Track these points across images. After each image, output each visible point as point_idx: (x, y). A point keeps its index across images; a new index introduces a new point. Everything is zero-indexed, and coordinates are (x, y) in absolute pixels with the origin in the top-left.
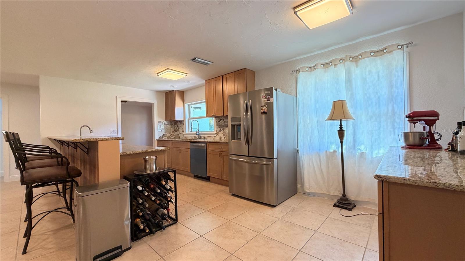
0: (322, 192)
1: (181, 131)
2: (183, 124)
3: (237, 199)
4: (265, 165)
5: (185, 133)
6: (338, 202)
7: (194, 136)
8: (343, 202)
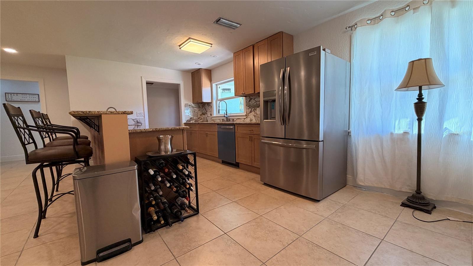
0: (383, 186)
1: (209, 114)
2: (210, 106)
3: (270, 189)
4: (304, 149)
5: (213, 116)
6: (408, 200)
7: (222, 119)
8: (417, 201)
